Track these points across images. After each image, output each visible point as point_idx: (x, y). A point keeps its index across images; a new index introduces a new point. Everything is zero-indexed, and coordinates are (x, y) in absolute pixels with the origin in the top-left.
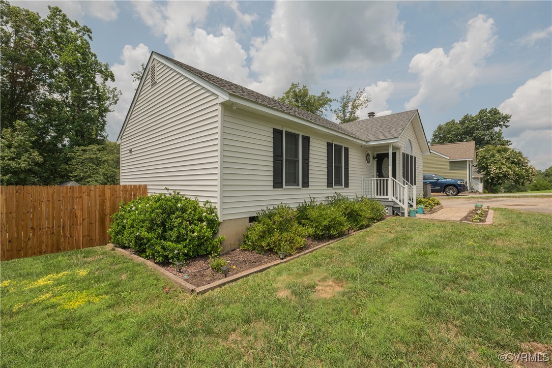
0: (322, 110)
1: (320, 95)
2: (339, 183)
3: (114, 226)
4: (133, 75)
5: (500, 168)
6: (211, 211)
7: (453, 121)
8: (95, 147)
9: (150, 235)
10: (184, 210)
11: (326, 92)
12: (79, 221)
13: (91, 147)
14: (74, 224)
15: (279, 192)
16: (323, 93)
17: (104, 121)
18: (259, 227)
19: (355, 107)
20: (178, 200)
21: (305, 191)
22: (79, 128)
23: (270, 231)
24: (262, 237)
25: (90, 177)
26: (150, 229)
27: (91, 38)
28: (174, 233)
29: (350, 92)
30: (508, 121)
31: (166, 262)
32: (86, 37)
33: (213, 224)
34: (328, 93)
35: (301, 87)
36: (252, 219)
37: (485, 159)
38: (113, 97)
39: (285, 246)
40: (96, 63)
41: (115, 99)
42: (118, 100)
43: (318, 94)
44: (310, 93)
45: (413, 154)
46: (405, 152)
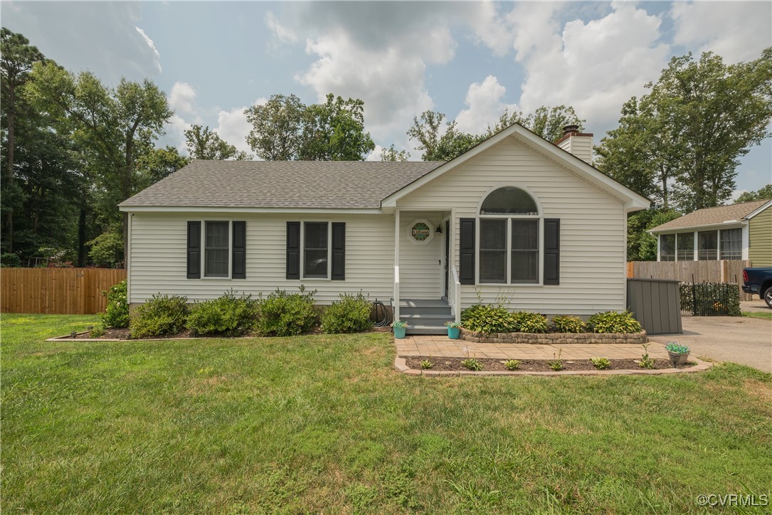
15: (194, 282)
21: (238, 282)
45: (542, 214)
46: (477, 215)
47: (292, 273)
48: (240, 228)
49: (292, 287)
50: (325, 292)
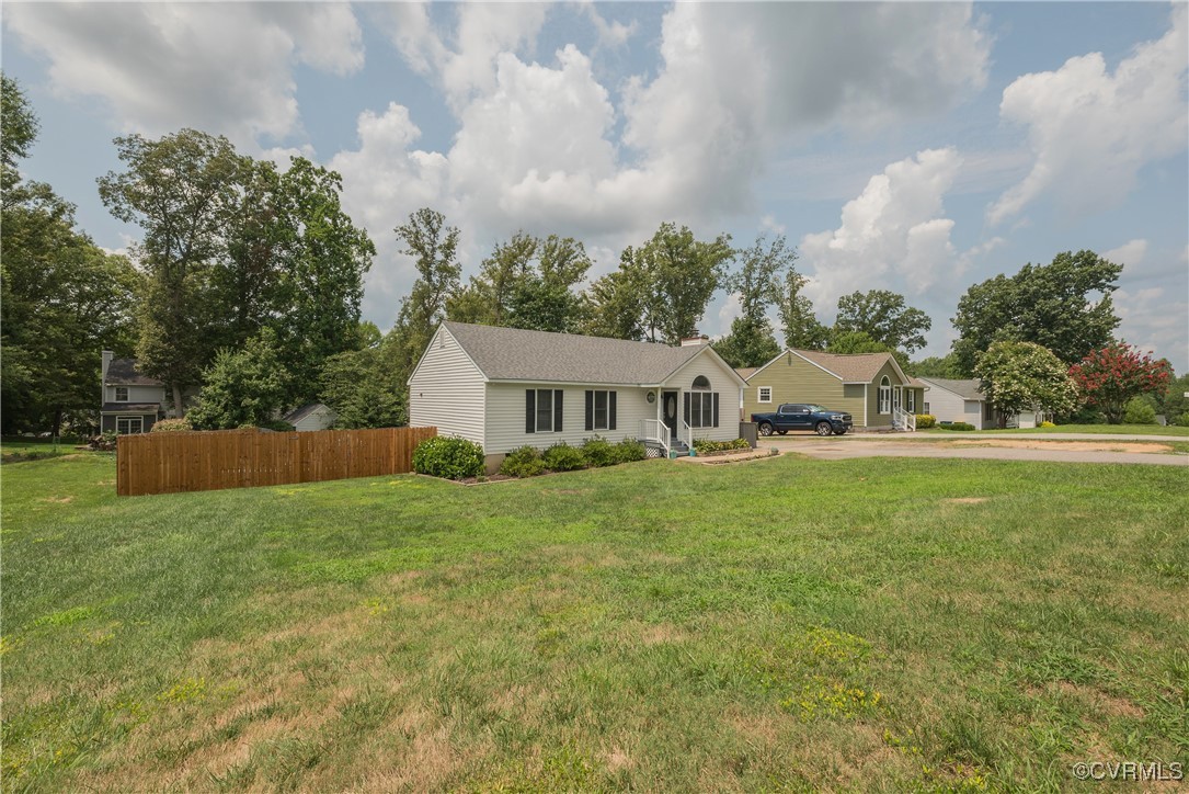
0: (721, 266)
1: (715, 242)
2: (601, 425)
3: (416, 458)
4: (396, 231)
5: (1008, 384)
6: (480, 448)
7: (1002, 276)
8: (349, 355)
9: (444, 462)
10: (463, 448)
11: (725, 235)
12: (393, 454)
13: (344, 355)
14: (389, 456)
15: (531, 435)
16: (719, 239)
17: (357, 311)
18: (510, 459)
19: (768, 270)
20: (460, 441)
21: (558, 434)
22: (327, 327)
23: (516, 462)
24: (511, 465)
25: (344, 398)
26: (443, 459)
27: (340, 187)
28: (458, 461)
29: (762, 242)
30: (1116, 278)
31: (453, 478)
32: (334, 187)
33: (480, 457)
34: (729, 237)
35: (678, 230)
36: (508, 455)
37: (990, 366)
38: (365, 260)
39: (523, 471)
40: (350, 230)
41: (367, 263)
42: (370, 264)
43: (711, 241)
44: (697, 238)
45: (713, 391)
46: (690, 391)
47: (589, 427)
48: (559, 394)
49: (590, 435)
50: (611, 438)
